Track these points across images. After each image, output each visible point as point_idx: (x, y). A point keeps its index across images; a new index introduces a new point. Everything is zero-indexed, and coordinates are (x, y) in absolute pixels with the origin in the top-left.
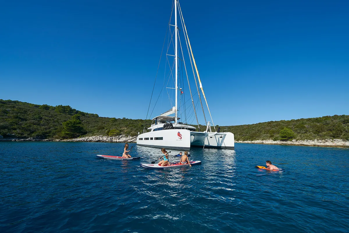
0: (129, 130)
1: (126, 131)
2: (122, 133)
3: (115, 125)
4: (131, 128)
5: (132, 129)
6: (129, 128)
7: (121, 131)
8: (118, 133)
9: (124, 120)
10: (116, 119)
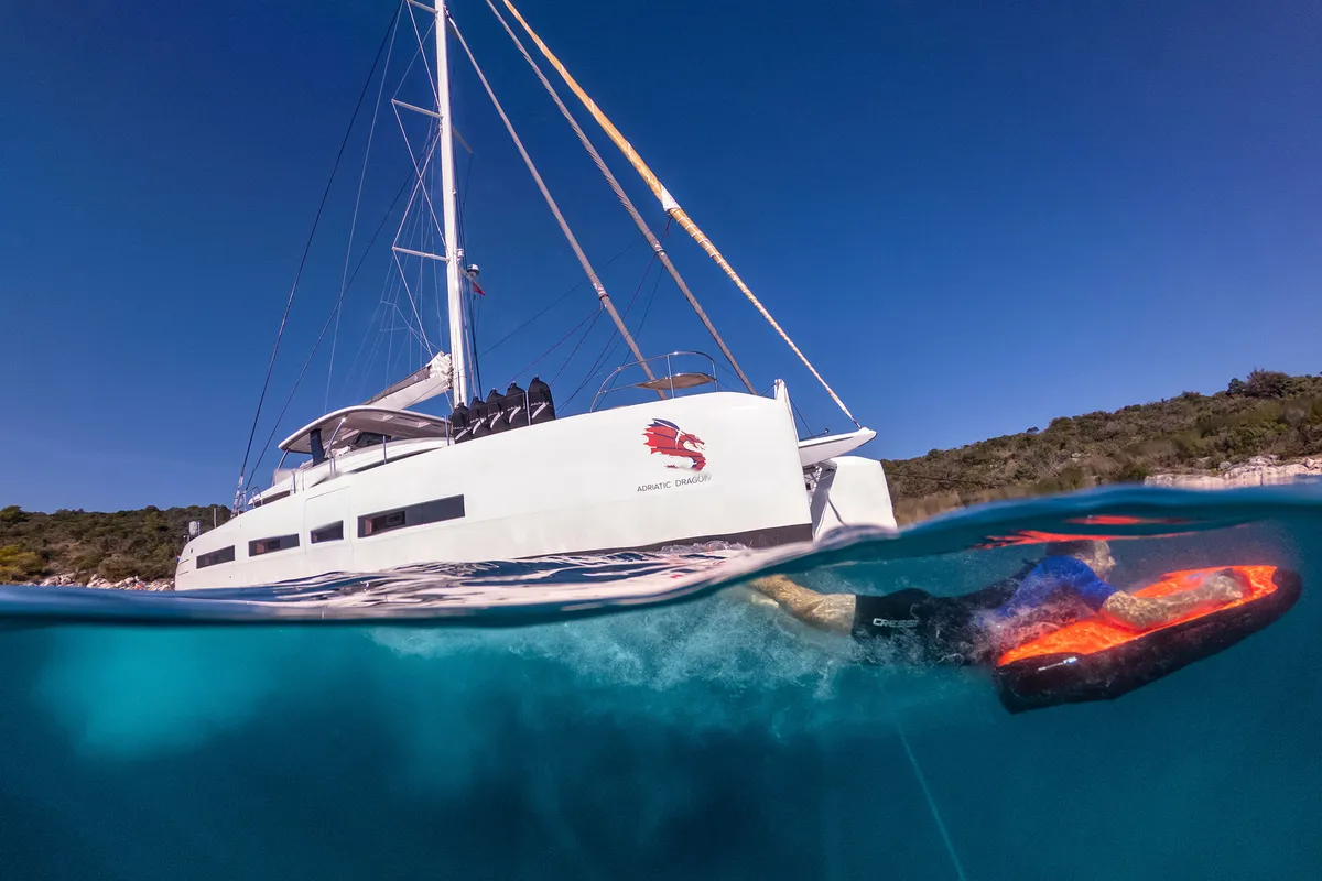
0: (95, 549)
1: (74, 555)
2: (53, 565)
3: (19, 534)
4: (103, 538)
5: (106, 546)
6: (88, 541)
7: (46, 556)
8: (32, 565)
9: (62, 517)
10: (21, 513)
